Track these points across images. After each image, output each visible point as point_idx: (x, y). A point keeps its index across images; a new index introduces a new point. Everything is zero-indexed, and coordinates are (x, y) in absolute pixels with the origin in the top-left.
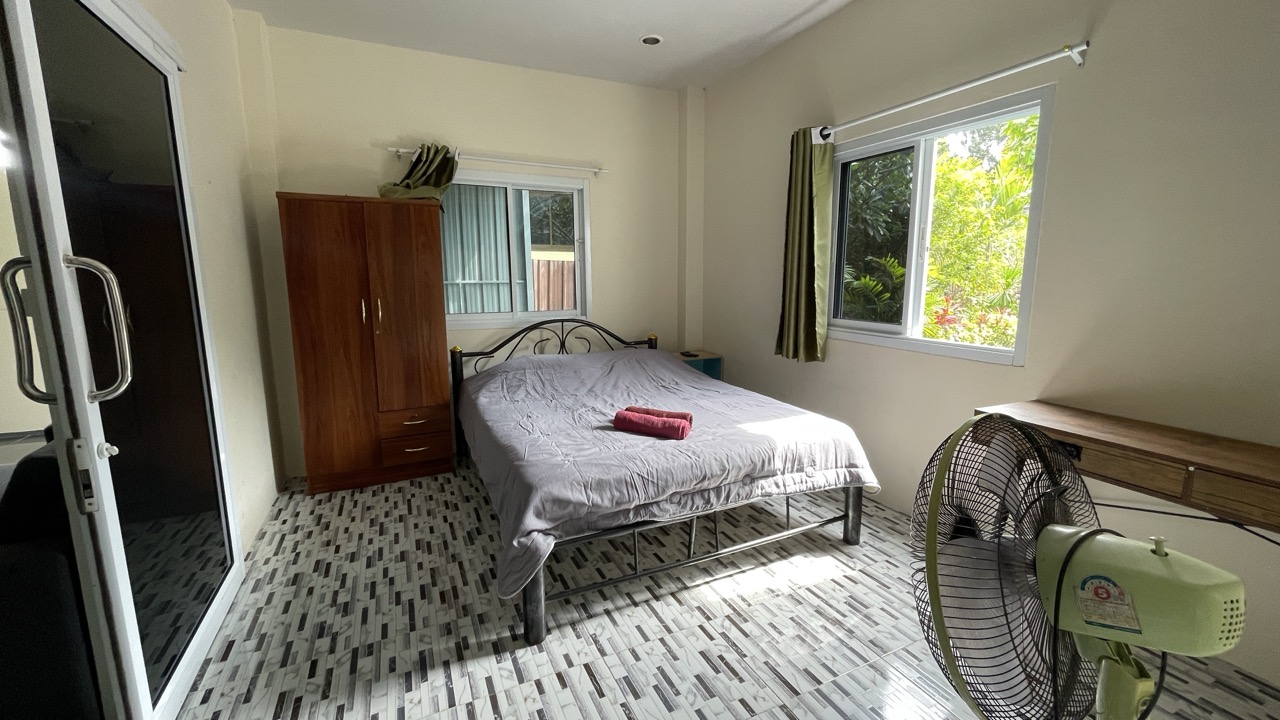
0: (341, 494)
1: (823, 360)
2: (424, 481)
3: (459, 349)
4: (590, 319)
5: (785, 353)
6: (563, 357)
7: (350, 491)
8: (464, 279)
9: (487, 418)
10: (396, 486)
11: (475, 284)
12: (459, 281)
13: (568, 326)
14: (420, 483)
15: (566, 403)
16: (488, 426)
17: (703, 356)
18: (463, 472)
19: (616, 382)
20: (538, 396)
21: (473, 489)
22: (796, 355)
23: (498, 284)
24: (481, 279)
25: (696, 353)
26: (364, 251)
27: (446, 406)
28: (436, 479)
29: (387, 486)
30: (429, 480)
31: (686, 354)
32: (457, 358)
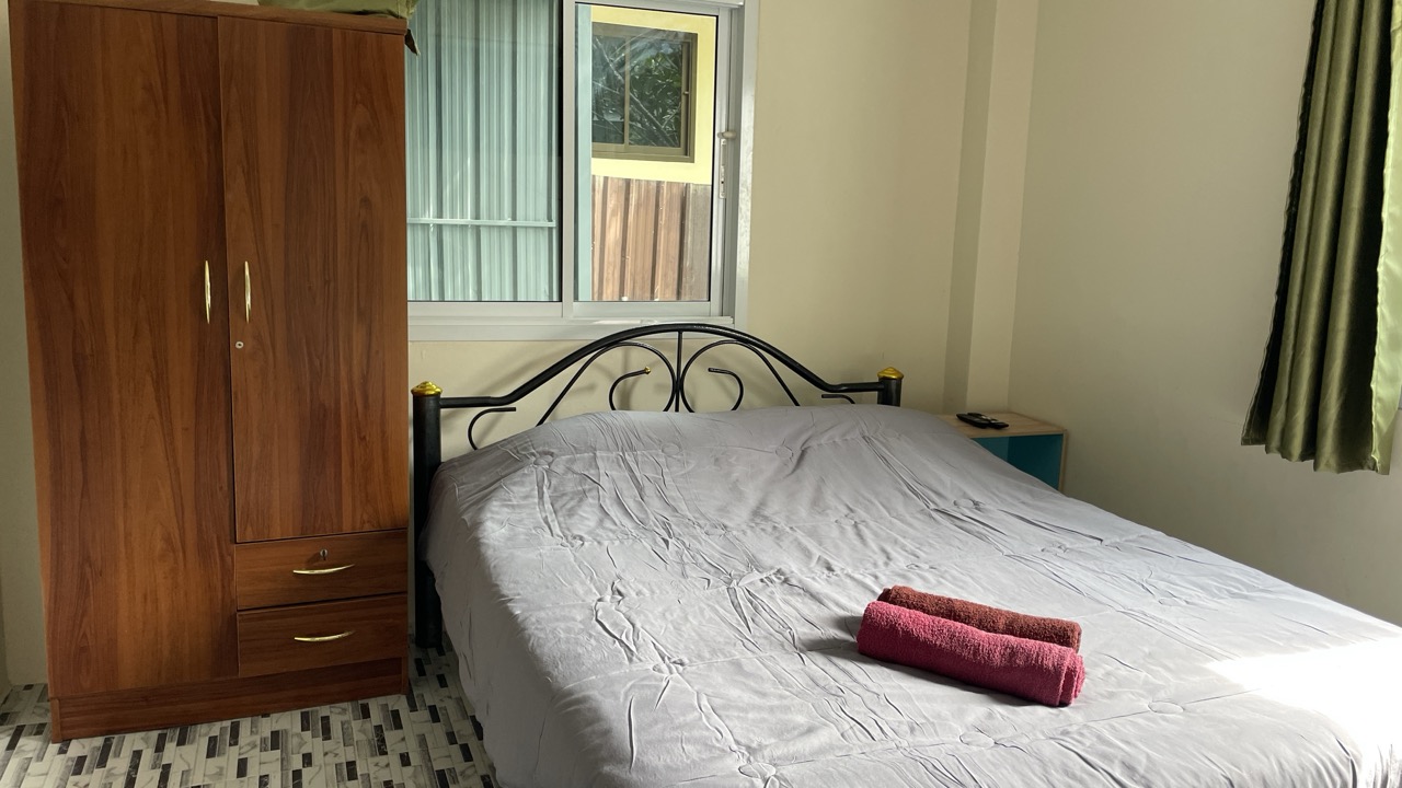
0: (133, 741)
1: (1386, 470)
2: (339, 715)
3: (433, 389)
4: (741, 325)
5: (1275, 441)
6: (680, 418)
7: (154, 734)
8: (440, 215)
9: (507, 587)
10: (267, 726)
11: (463, 227)
12: (430, 218)
13: (693, 341)
14: (325, 720)
15: (704, 548)
16: (511, 617)
17: (1017, 428)
18: (430, 694)
19: (819, 490)
20: (629, 525)
21: (455, 750)
22: (1311, 449)
23: (514, 229)
24: (477, 217)
25: (1000, 419)
26: (216, 137)
27: (397, 533)
28: (366, 714)
29: (245, 724)
30: (348, 716)
31: (972, 420)
32: (428, 410)
